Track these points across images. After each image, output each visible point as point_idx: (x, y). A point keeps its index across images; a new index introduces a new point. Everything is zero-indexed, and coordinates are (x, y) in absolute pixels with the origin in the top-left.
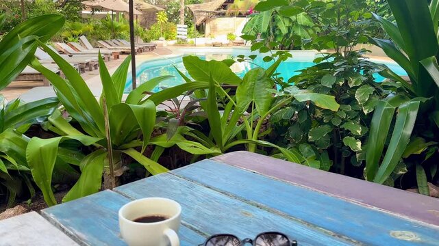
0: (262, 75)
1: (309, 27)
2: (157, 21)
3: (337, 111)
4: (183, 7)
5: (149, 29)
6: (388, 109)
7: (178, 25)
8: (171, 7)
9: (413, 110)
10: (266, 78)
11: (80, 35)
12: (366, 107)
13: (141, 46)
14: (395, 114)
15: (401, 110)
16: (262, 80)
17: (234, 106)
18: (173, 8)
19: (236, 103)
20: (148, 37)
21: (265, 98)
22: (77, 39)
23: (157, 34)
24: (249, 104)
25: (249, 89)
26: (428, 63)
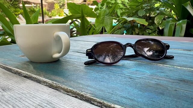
0: (108, 13)
1: (123, 8)
2: (54, 8)
3: (147, 25)
4: (66, 1)
5: (51, 12)
6: (172, 24)
7: (64, 10)
8: (61, 2)
9: (184, 24)
10: (109, 14)
11: (19, 14)
12: (161, 25)
13: (48, 19)
14: (175, 26)
15: (178, 24)
16: (108, 15)
17: (94, 29)
18: (62, 3)
19: (95, 27)
20: (51, 16)
21: (110, 24)
22: (17, 16)
23: (55, 14)
24: (102, 28)
25: (101, 20)
26: (187, 5)
